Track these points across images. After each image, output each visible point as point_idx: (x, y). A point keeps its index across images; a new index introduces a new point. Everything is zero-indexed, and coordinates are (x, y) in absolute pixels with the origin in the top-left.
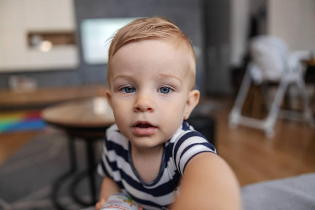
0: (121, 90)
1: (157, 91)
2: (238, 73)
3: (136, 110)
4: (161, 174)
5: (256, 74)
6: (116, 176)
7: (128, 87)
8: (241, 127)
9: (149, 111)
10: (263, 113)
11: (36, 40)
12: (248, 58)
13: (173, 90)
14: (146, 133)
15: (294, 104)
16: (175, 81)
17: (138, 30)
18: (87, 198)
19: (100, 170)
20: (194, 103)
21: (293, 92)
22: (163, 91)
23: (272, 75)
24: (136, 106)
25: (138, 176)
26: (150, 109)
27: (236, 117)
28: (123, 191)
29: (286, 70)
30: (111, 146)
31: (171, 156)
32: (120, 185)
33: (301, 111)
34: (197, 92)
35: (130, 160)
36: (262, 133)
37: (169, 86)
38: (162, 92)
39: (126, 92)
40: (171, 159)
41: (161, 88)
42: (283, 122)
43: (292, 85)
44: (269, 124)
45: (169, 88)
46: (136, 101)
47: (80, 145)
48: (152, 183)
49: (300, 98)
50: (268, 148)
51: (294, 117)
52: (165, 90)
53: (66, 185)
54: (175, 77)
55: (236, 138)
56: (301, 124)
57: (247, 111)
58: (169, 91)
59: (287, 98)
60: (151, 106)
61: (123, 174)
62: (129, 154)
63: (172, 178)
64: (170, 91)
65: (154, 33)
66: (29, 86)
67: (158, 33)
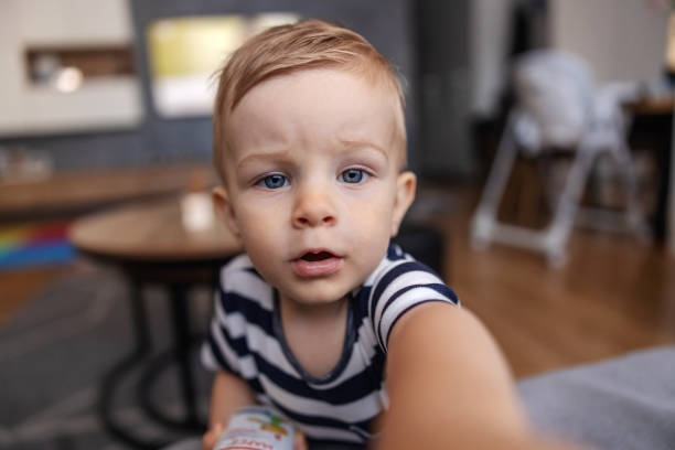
0: (257, 183)
1: (338, 178)
2: (490, 132)
3: (299, 224)
4: (347, 355)
5: (528, 132)
6: (247, 367)
7: (271, 177)
8: (497, 248)
9: (326, 224)
10: (542, 217)
11: (45, 66)
12: (511, 99)
13: (370, 175)
14: (321, 271)
15: (607, 194)
16: (373, 156)
17: (286, 48)
18: (176, 410)
19: (207, 357)
20: (406, 200)
21: (605, 170)
22: (348, 178)
23: (562, 134)
24: (299, 214)
25: (296, 366)
26: (328, 219)
27: (485, 226)
28: (263, 398)
29: (592, 124)
30: (234, 303)
31: (366, 315)
32: (254, 386)
33: (619, 209)
34: (410, 176)
35: (277, 330)
36: (539, 259)
37: (364, 167)
38: (346, 181)
39: (269, 186)
40: (366, 321)
41: (344, 173)
42: (583, 234)
43: (603, 154)
44: (555, 240)
45: (361, 171)
46: (298, 204)
47: (157, 299)
48: (329, 376)
49: (618, 181)
50: (553, 289)
51: (605, 224)
52: (352, 176)
53: (128, 384)
54: (372, 146)
55: (485, 270)
56: (622, 237)
57: (509, 213)
58: (361, 178)
59: (591, 184)
60: (331, 212)
61: (262, 364)
62: (275, 320)
63: (368, 363)
64: (365, 176)
65: (322, 54)
66: (35, 168)
67: (331, 53)
